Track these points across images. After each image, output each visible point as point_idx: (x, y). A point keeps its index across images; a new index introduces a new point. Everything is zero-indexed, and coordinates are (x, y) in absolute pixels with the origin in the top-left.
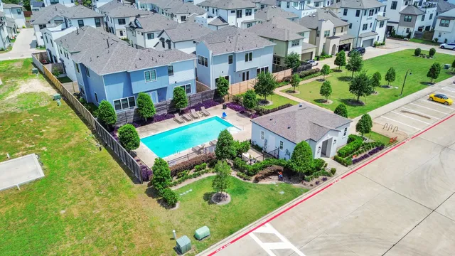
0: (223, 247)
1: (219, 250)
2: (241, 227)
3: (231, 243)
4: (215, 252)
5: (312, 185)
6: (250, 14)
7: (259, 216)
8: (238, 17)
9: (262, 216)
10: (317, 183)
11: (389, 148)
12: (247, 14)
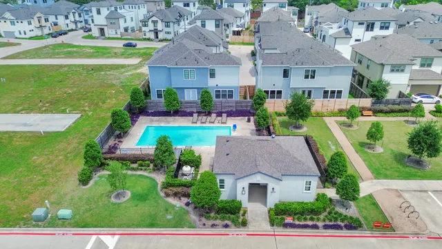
0: (63, 234)
1: (59, 234)
2: (96, 227)
3: (73, 234)
4: (54, 234)
5: (204, 225)
6: (387, 28)
7: (120, 226)
8: (367, 30)
9: (123, 227)
10: (213, 226)
11: (368, 233)
12: (382, 28)
